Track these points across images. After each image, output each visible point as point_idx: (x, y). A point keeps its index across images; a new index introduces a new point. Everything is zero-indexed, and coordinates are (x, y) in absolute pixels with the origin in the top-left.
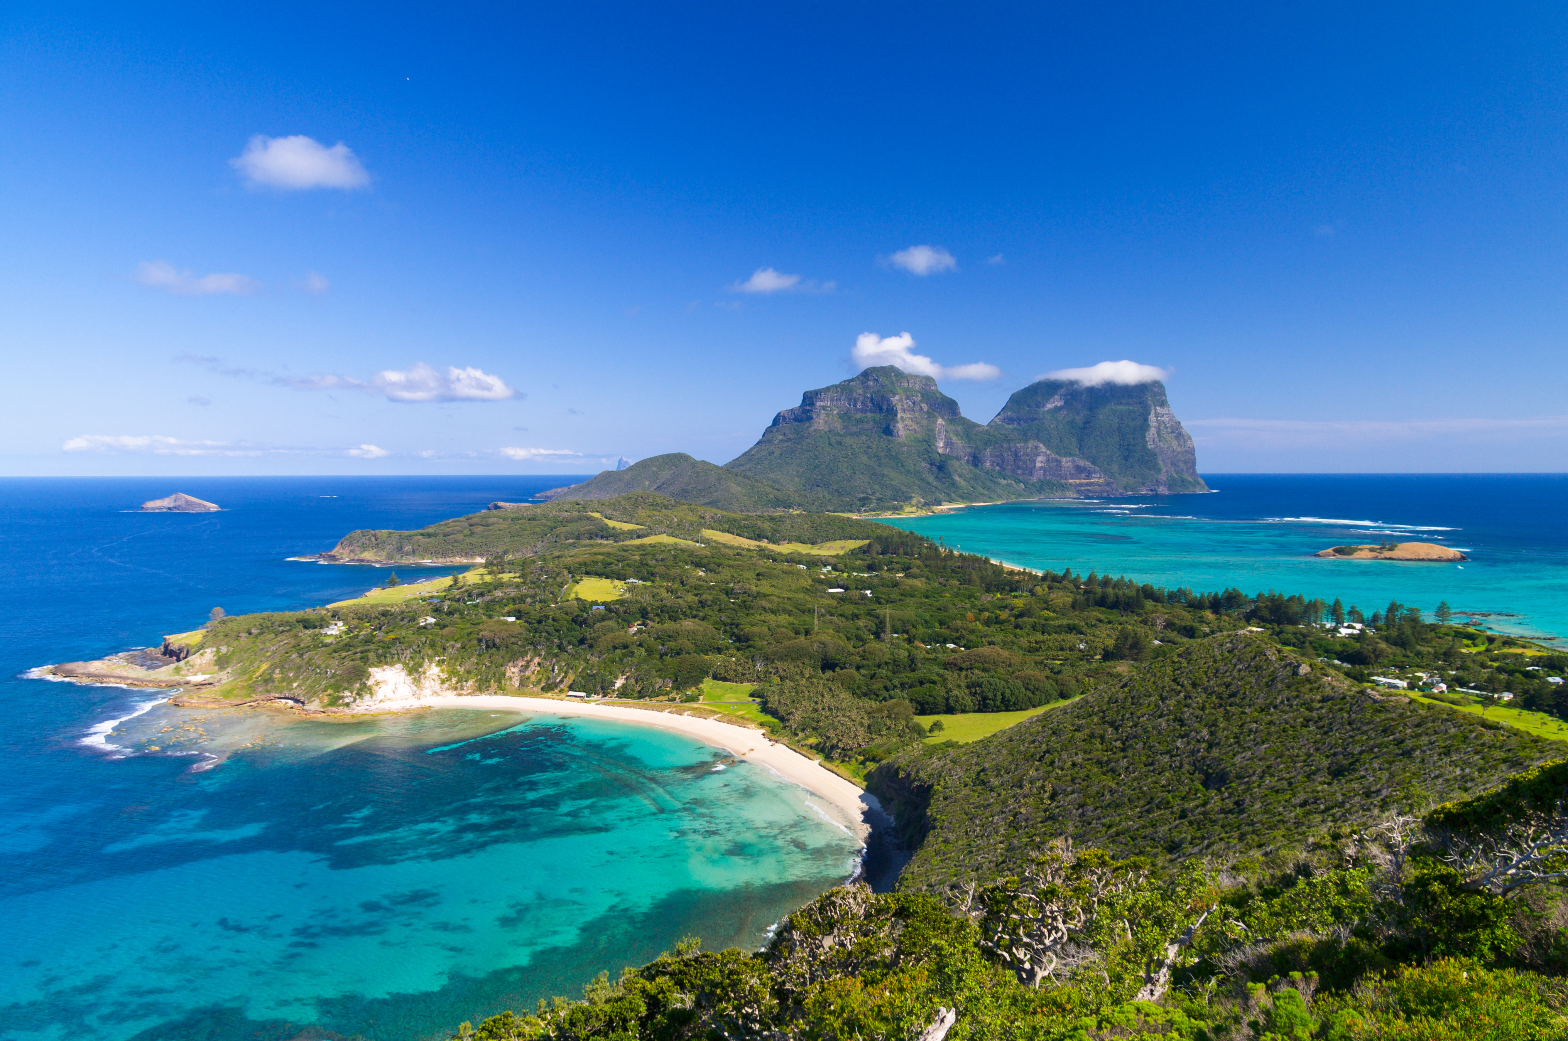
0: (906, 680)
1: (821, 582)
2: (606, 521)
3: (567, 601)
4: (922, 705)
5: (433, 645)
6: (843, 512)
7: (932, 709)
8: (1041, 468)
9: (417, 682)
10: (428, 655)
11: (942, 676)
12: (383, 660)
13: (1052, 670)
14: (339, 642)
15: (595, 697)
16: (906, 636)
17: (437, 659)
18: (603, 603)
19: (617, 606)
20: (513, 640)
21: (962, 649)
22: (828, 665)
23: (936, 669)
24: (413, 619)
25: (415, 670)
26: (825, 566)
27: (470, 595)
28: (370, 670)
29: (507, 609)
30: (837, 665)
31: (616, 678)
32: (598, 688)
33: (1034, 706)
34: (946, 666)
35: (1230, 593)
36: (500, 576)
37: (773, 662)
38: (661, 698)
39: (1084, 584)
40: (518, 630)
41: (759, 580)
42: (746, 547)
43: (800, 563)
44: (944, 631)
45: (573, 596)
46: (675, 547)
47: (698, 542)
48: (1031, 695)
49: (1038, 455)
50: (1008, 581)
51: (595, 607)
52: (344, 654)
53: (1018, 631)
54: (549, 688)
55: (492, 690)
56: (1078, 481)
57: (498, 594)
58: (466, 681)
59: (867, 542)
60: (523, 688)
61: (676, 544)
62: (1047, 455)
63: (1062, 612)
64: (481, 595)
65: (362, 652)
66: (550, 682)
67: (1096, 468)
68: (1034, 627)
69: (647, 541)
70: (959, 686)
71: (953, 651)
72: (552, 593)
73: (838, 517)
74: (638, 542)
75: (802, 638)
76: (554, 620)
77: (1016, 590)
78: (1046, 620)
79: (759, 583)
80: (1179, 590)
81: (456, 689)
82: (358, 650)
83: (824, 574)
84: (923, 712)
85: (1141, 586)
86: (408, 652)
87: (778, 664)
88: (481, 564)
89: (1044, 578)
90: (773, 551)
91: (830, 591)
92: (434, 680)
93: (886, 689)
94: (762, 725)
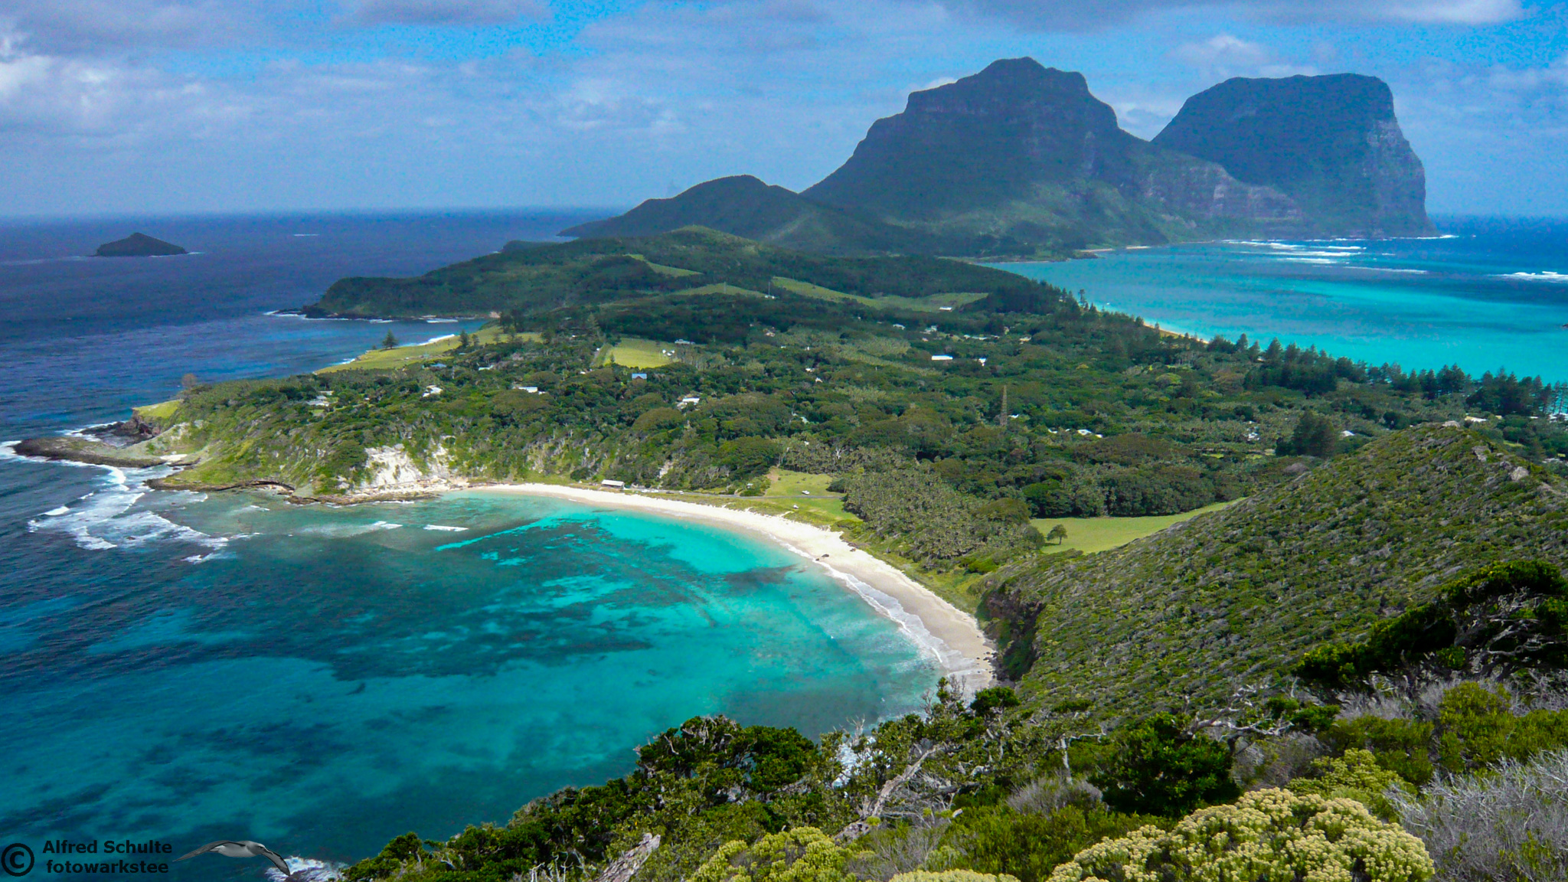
0: (1022, 474)
1: (922, 346)
2: (651, 265)
3: (601, 367)
4: (1041, 506)
5: (438, 421)
6: (955, 255)
7: (1053, 511)
8: (1220, 200)
9: (422, 466)
10: (433, 433)
11: (1067, 469)
12: (381, 439)
13: (1209, 466)
14: (329, 417)
15: (634, 487)
16: (1027, 418)
17: (444, 438)
18: (644, 371)
19: (662, 375)
20: (535, 416)
21: (1100, 436)
22: (926, 453)
23: (1061, 461)
24: (414, 389)
25: (419, 453)
26: (929, 326)
27: (482, 359)
28: (367, 450)
29: (527, 376)
30: (937, 453)
31: (662, 465)
32: (639, 476)
33: (1183, 510)
34: (1075, 457)
35: (1448, 372)
36: (519, 335)
37: (856, 448)
38: (717, 490)
39: (1262, 355)
40: (540, 404)
41: (843, 343)
42: (829, 299)
43: (897, 321)
44: (1076, 412)
45: (607, 361)
46: (739, 300)
47: (767, 293)
48: (1180, 498)
49: (1218, 183)
50: (1165, 350)
51: (634, 376)
52: (336, 431)
53: (1171, 415)
54: (580, 476)
55: (511, 477)
56: (1267, 219)
57: (516, 357)
58: (480, 466)
59: (985, 295)
60: (548, 474)
61: (738, 295)
62: (1228, 183)
63: (1227, 391)
64: (497, 359)
65: (355, 429)
66: (579, 468)
67: (1293, 201)
68: (1192, 409)
69: (702, 291)
70: (1089, 483)
71: (1085, 438)
72: (583, 357)
73: (949, 261)
74: (690, 292)
75: (894, 417)
76: (583, 390)
77: (1174, 362)
78: (1209, 401)
79: (842, 346)
80: (1385, 366)
81: (468, 475)
82: (351, 427)
83: (926, 336)
84: (1042, 515)
85: (1336, 359)
86: (410, 429)
87: (862, 449)
88: (496, 320)
89: (1212, 347)
90: (862, 305)
91: (934, 358)
92: (441, 463)
93: (998, 484)
94: (839, 526)
